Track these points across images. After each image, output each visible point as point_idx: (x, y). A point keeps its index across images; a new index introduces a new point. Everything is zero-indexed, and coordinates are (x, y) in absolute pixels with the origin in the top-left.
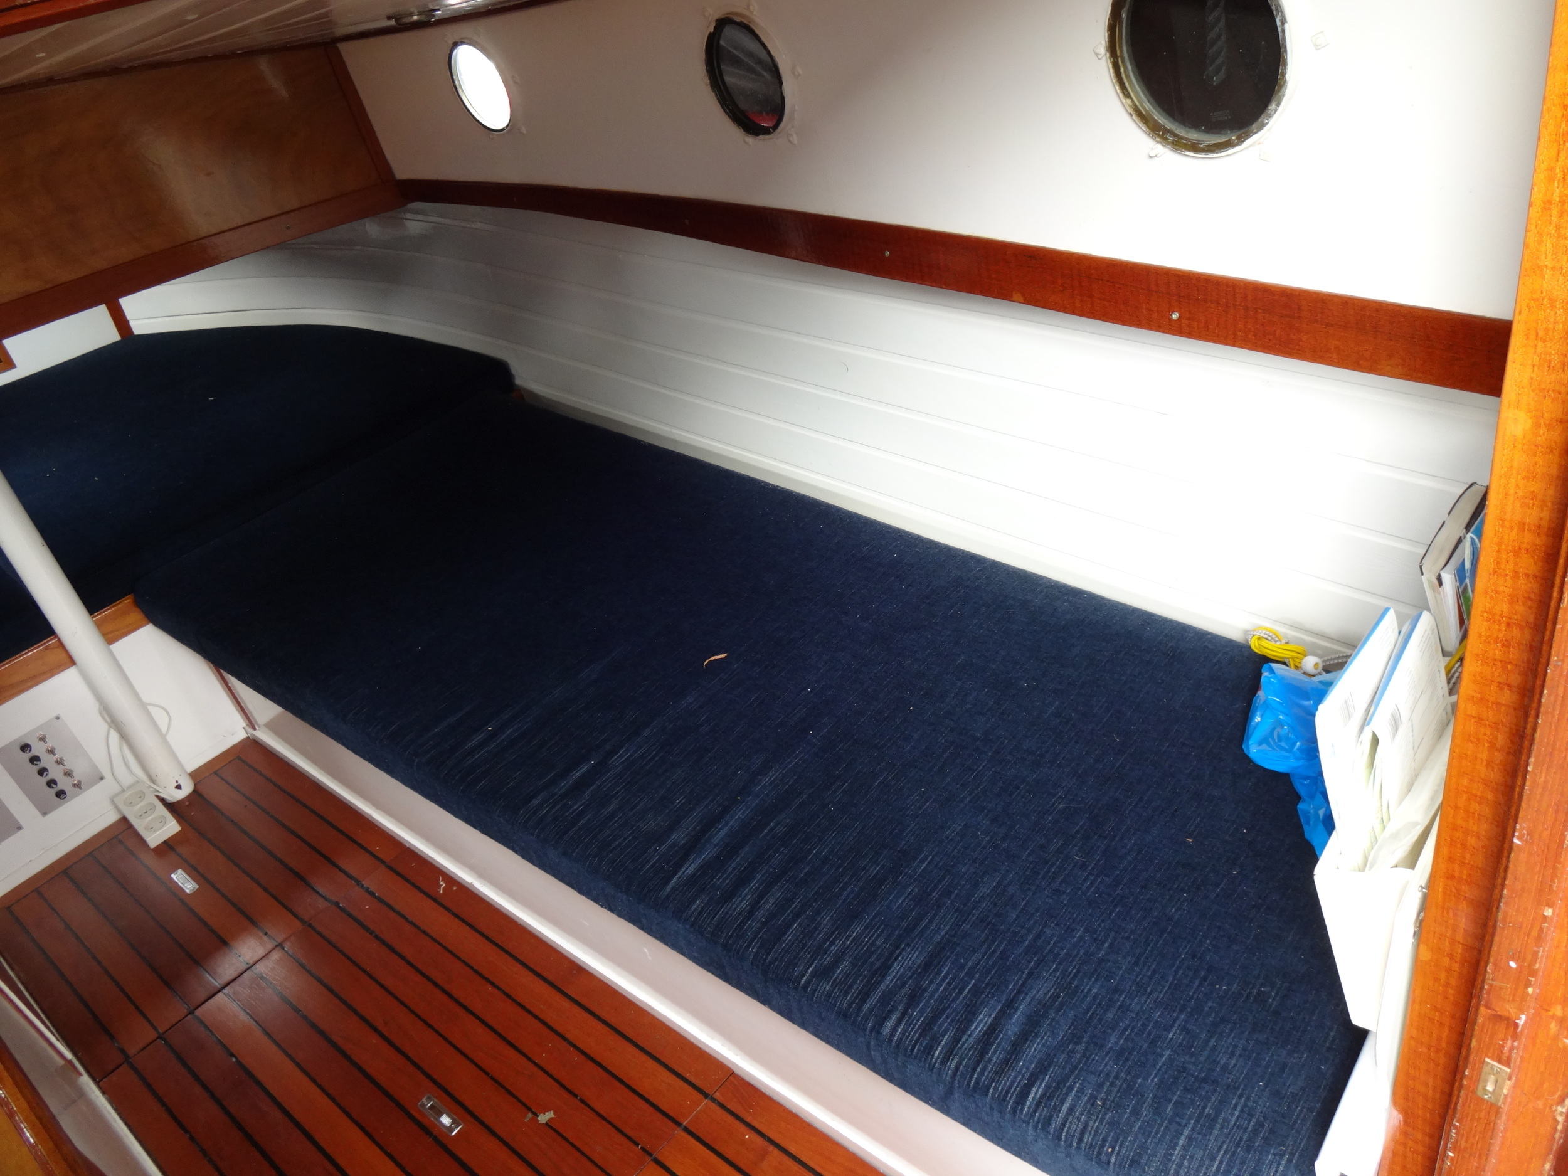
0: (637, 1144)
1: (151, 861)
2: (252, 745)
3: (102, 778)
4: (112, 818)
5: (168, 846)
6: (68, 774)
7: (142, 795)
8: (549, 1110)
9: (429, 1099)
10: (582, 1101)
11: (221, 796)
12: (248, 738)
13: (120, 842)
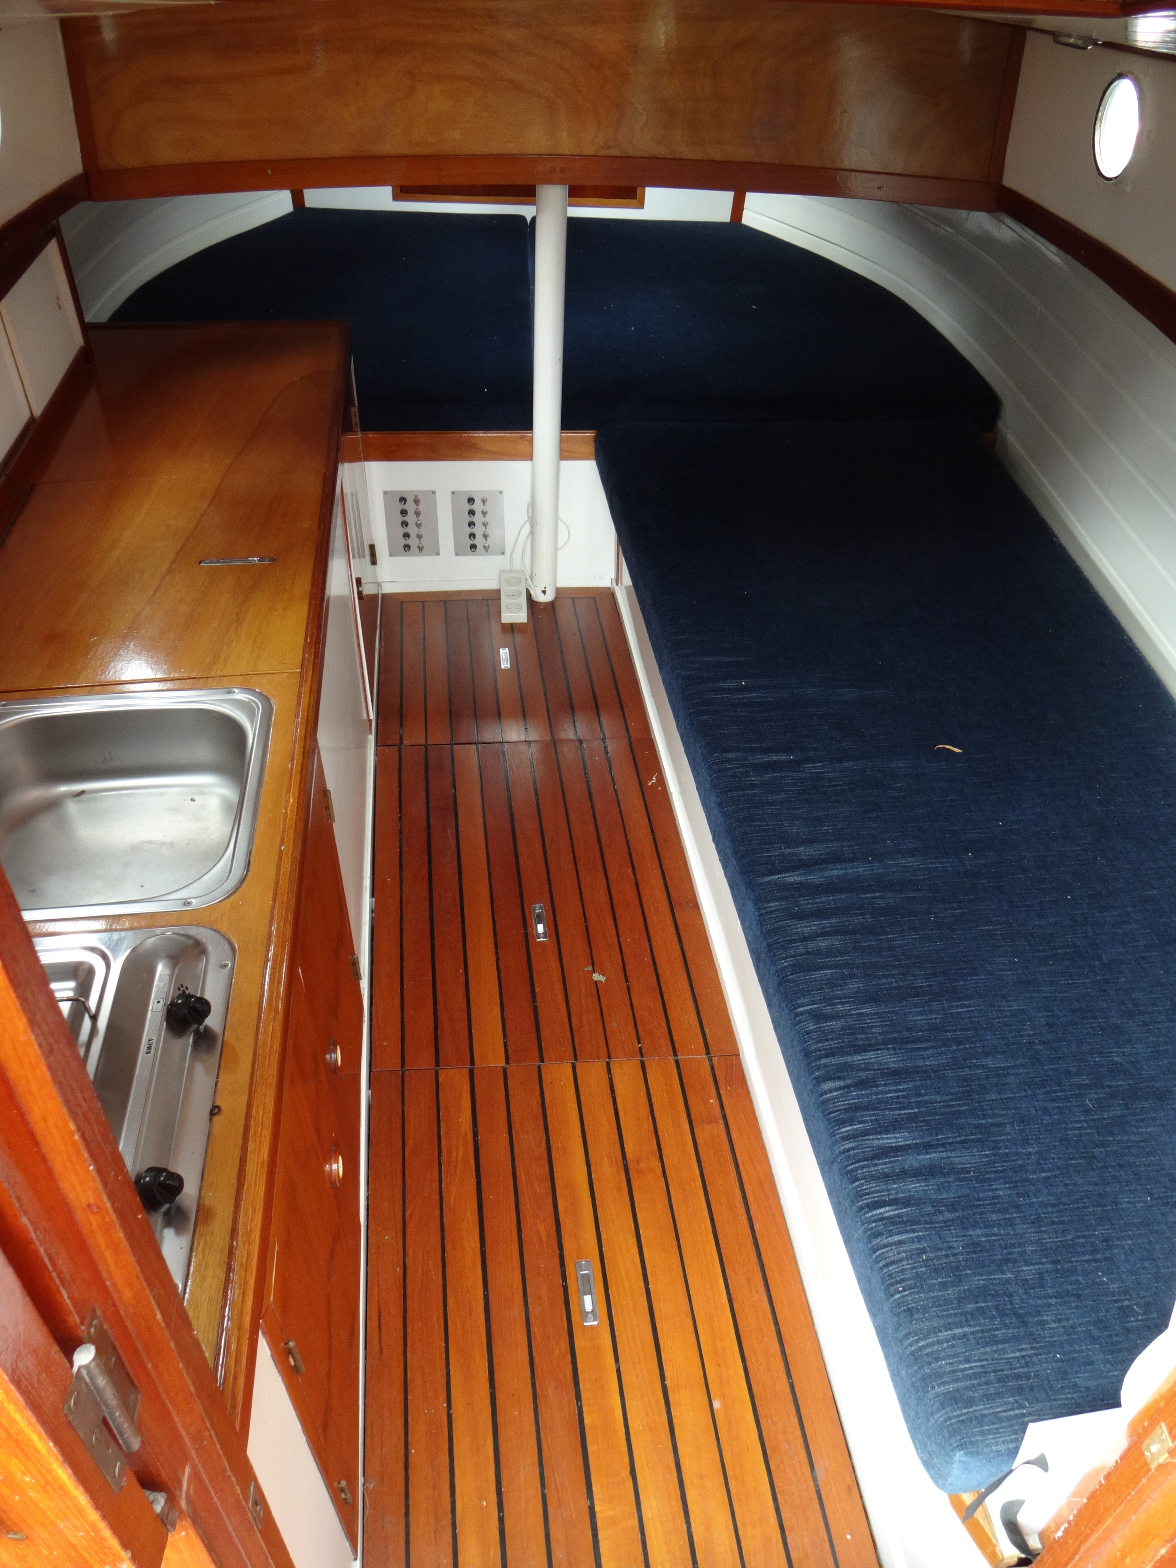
0: (639, 1043)
1: (496, 630)
2: (609, 594)
3: (503, 553)
4: (492, 585)
5: (512, 628)
6: (485, 536)
7: (518, 582)
8: (604, 975)
9: (541, 908)
10: (628, 988)
11: (566, 616)
12: (610, 588)
13: (488, 606)
